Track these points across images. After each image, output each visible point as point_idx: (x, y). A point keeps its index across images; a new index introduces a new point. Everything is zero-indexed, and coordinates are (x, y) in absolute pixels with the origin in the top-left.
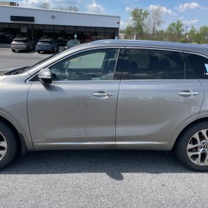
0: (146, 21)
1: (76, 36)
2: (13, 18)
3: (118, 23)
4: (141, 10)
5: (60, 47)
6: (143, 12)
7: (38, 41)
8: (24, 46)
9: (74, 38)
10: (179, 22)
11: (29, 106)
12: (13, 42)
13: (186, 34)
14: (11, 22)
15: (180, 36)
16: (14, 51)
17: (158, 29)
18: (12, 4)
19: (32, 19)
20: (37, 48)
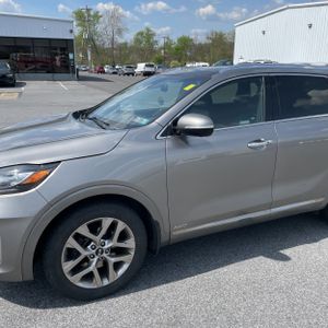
0: (99, 28)
3: (71, 31)
4: (88, 10)
6: (92, 13)
10: (148, 30)
13: (161, 49)
17: (120, 40)
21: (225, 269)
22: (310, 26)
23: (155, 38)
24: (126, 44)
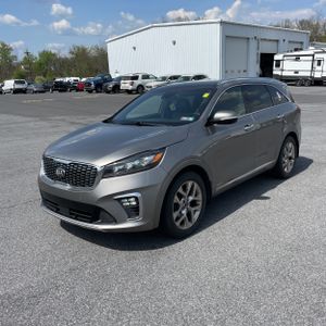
13: (20, 64)
21: (242, 209)
22: (174, 43)
23: (12, 54)
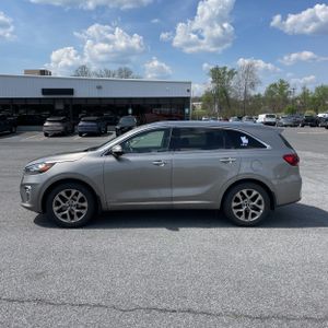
0: (232, 83)
1: (130, 111)
2: (45, 91)
3: (188, 91)
4: (225, 68)
5: (109, 127)
6: (228, 70)
7: (79, 120)
8: (61, 128)
9: (127, 114)
10: (282, 82)
11: (106, 174)
12: (47, 124)
13: (297, 99)
14: (42, 96)
15: (286, 101)
16: (46, 135)
17: (253, 93)
18: (43, 72)
19: (71, 91)
20: (78, 129)
24: (259, 95)
